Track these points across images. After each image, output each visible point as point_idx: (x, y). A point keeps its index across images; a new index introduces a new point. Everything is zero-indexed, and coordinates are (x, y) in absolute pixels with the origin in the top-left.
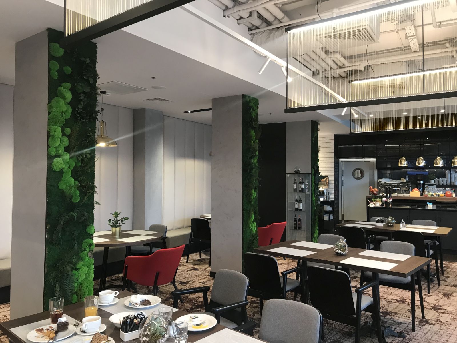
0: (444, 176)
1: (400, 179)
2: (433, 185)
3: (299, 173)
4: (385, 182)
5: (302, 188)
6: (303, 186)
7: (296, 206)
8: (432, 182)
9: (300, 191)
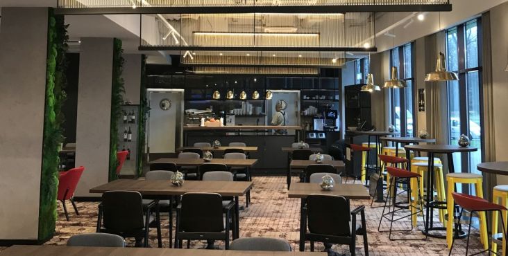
0: (240, 107)
1: (205, 110)
2: (232, 114)
3: (129, 105)
4: (193, 113)
5: (133, 120)
6: (134, 117)
7: (125, 137)
8: (232, 112)
9: (129, 122)
